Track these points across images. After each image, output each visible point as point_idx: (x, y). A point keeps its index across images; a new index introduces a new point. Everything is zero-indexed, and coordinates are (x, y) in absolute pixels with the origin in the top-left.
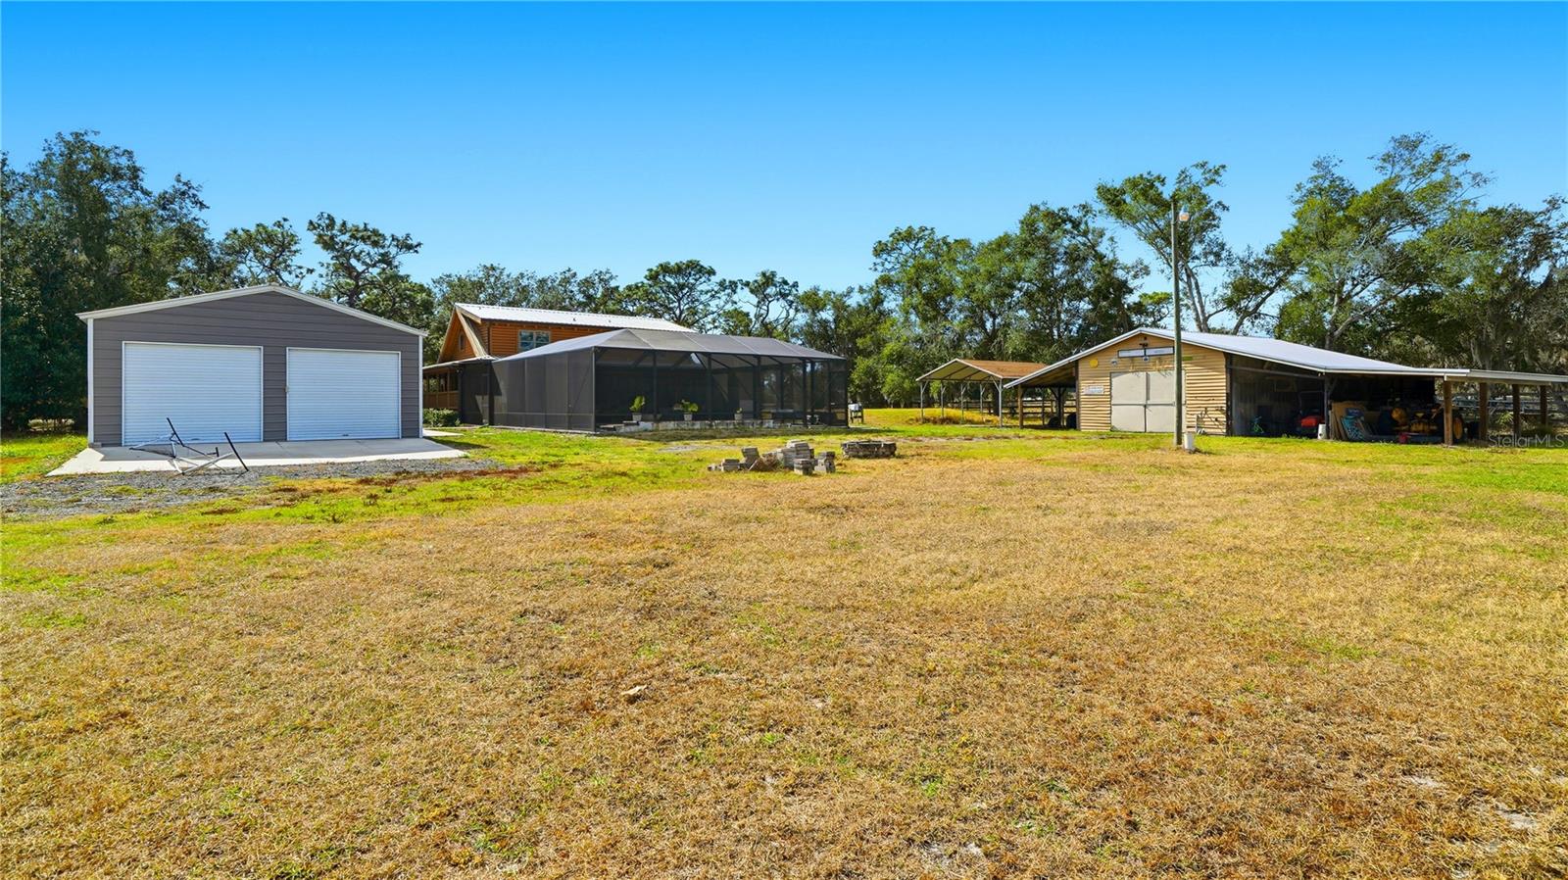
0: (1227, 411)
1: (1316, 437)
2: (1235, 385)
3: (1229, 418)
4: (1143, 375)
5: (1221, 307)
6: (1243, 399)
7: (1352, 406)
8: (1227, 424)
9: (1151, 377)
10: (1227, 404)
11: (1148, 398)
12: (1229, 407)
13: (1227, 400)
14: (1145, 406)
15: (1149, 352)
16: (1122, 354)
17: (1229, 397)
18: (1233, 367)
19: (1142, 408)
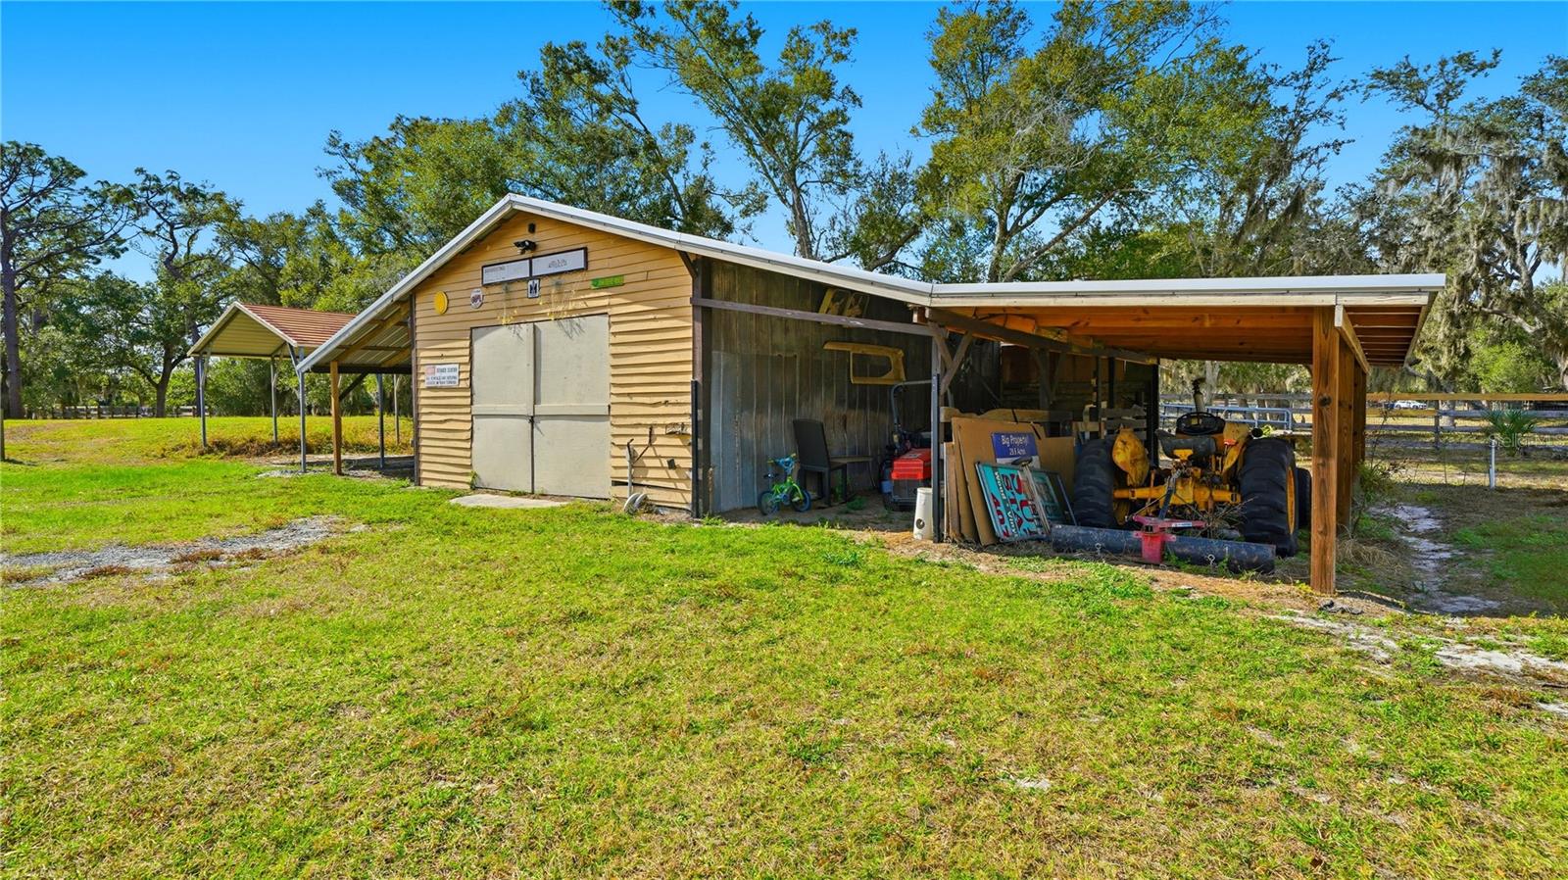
0: (696, 435)
1: (910, 528)
2: (720, 358)
3: (701, 459)
4: (526, 330)
5: (841, 252)
6: (747, 400)
7: (1011, 426)
8: (696, 481)
9: (544, 338)
10: (694, 415)
11: (536, 401)
12: (701, 429)
13: (695, 405)
14: (532, 421)
15: (542, 266)
16: (492, 276)
17: (701, 395)
18: (715, 303)
19: (526, 423)
